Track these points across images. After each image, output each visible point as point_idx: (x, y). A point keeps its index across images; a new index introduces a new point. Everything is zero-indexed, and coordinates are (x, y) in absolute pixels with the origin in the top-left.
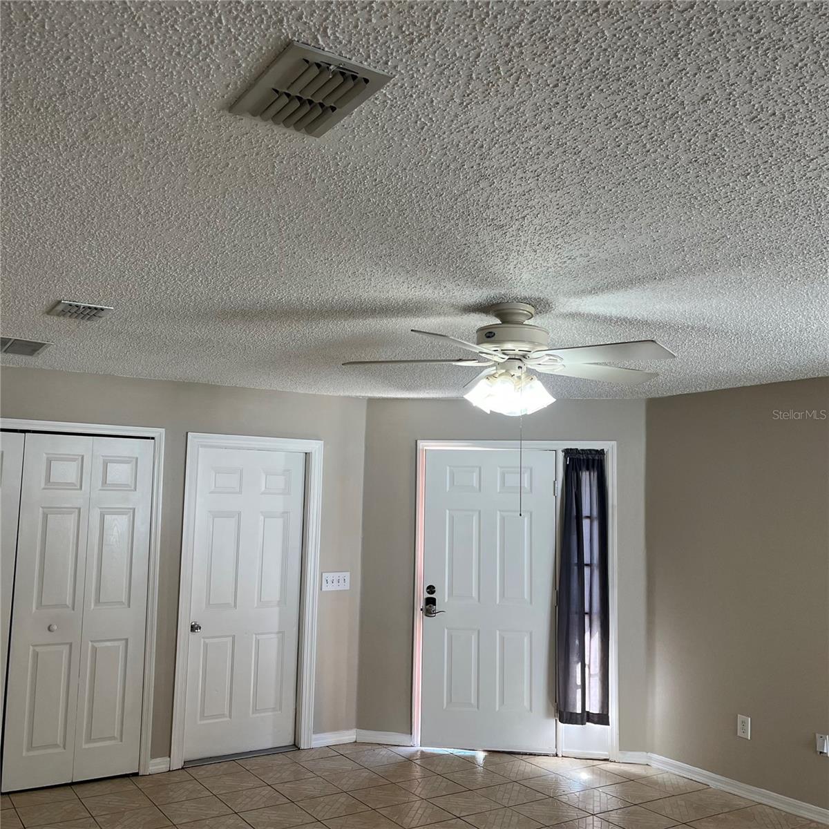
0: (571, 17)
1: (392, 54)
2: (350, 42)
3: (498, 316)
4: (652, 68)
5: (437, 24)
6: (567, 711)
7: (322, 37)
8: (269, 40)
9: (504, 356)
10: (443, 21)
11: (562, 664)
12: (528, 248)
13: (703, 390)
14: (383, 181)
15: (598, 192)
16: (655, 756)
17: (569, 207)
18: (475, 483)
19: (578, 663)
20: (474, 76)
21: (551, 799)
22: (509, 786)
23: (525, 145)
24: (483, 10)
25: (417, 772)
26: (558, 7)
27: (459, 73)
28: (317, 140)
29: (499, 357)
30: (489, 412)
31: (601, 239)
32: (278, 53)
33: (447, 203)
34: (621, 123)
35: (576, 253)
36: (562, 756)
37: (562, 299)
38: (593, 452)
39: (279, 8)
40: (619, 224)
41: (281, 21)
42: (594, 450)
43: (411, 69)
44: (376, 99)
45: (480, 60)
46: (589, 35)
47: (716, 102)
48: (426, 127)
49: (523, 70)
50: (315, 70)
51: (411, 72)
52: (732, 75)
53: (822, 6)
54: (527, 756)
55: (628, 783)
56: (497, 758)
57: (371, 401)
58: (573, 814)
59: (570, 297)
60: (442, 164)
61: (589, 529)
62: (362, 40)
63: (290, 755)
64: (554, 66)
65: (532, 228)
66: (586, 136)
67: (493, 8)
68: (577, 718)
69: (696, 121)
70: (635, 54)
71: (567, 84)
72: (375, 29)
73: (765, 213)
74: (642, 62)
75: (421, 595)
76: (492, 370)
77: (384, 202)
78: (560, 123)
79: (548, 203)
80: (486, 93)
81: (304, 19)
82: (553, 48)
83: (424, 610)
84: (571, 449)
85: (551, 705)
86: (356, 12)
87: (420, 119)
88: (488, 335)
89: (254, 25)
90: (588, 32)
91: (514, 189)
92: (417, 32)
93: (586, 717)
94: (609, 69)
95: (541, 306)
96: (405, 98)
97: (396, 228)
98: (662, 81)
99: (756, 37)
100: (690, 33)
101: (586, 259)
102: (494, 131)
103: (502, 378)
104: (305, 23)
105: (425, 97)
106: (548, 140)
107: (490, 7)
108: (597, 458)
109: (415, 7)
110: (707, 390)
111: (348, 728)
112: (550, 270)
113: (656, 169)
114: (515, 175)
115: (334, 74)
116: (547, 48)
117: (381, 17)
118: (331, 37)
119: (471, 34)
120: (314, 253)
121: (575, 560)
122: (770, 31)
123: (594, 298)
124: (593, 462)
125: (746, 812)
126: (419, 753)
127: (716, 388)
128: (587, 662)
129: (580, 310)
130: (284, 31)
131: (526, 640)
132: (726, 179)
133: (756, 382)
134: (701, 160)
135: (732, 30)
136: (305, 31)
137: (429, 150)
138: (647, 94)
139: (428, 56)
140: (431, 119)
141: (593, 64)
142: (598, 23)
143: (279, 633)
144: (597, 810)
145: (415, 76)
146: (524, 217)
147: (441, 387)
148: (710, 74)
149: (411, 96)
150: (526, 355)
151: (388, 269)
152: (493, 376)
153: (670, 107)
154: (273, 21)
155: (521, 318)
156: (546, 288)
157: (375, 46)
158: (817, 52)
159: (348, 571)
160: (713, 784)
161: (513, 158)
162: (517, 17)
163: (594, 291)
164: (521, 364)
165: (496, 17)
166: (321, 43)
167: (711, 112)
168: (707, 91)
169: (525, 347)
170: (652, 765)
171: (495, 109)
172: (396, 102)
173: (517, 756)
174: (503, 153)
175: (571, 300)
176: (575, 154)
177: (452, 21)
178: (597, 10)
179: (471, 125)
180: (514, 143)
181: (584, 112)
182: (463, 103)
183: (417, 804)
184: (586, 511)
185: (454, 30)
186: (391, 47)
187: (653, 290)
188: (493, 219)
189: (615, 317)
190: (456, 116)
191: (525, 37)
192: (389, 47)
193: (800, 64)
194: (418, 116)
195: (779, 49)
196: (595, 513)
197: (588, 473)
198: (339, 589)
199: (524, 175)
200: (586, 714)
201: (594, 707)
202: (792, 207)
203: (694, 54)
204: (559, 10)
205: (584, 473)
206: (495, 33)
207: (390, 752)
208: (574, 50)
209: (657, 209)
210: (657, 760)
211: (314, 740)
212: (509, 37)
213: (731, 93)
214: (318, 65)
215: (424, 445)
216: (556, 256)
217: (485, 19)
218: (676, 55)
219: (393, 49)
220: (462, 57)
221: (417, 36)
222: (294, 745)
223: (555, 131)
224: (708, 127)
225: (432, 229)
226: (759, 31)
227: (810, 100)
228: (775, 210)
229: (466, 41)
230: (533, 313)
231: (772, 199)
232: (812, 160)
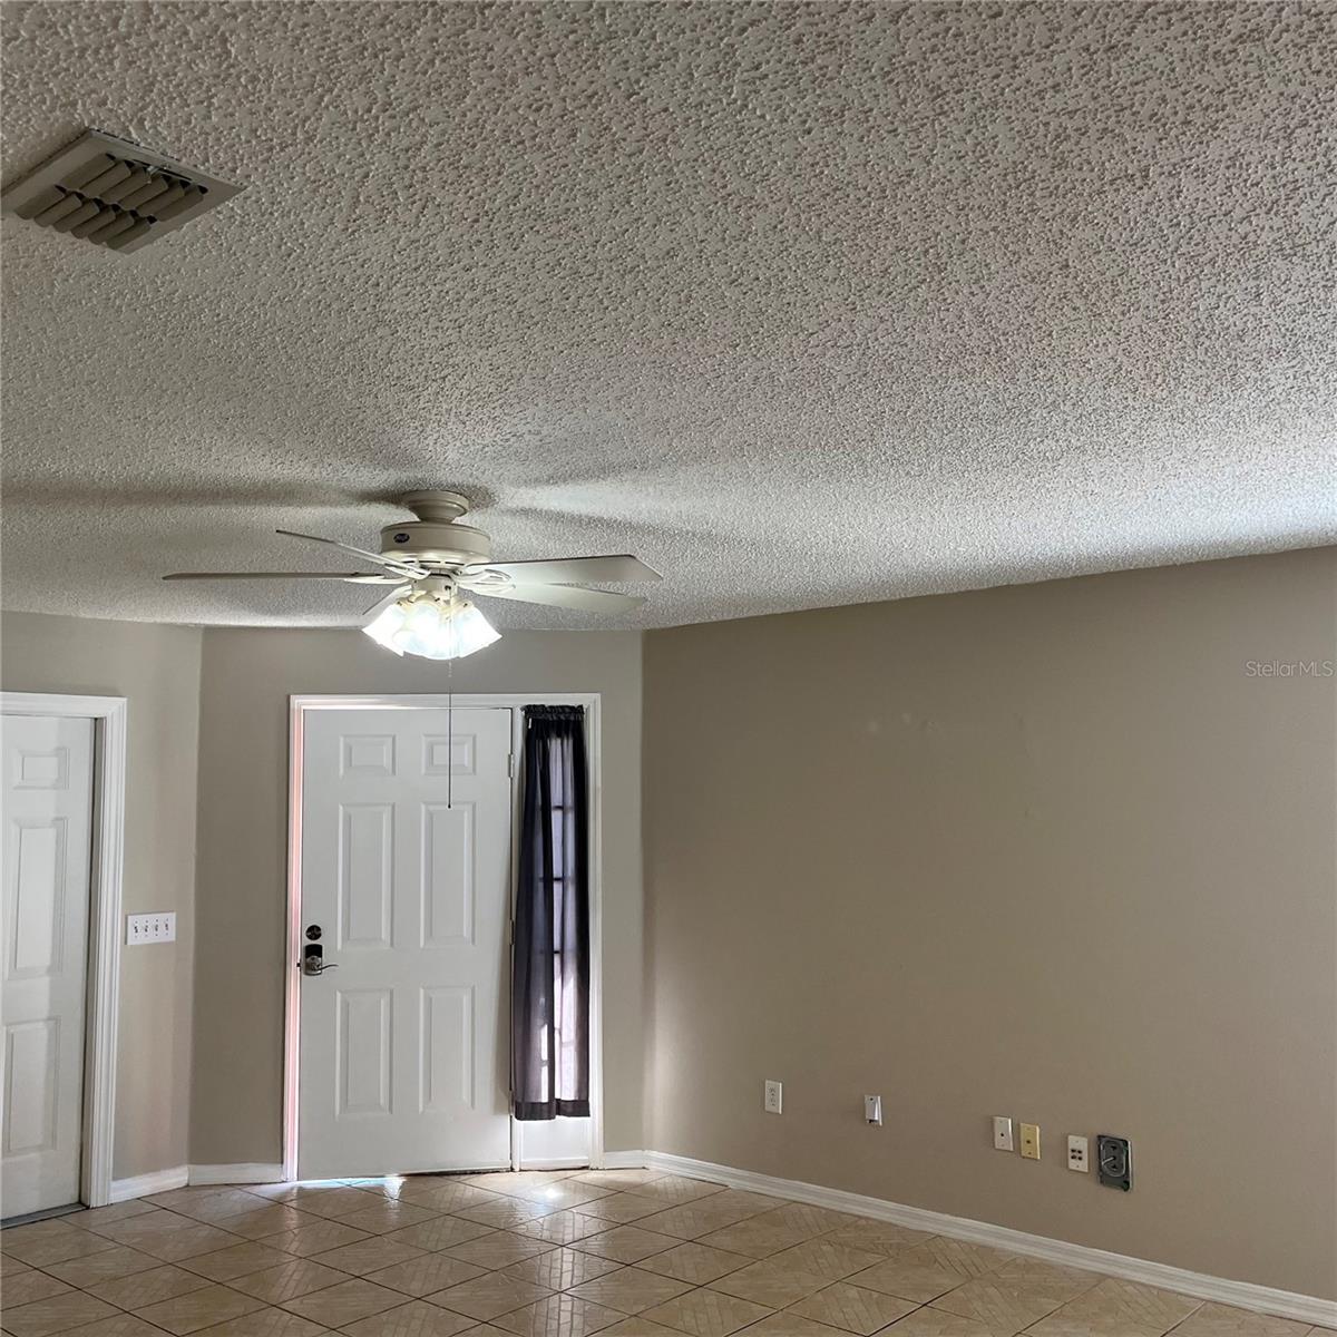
0: (489, 145)
1: (242, 160)
2: (179, 139)
3: (414, 509)
4: (600, 213)
5: (307, 132)
6: (526, 1100)
7: (134, 128)
8: (52, 124)
9: (422, 571)
10: (316, 130)
11: (520, 1030)
12: (453, 419)
13: (720, 619)
14: (231, 317)
15: (546, 353)
16: (654, 1154)
17: (507, 369)
18: (386, 761)
19: (543, 1026)
20: (361, 198)
21: (500, 1233)
22: (438, 1222)
23: (439, 288)
24: (370, 124)
25: (292, 1219)
26: (471, 132)
27: (340, 193)
28: (126, 256)
29: (414, 573)
30: (402, 655)
31: (556, 413)
32: (66, 141)
33: (330, 353)
34: (567, 272)
35: (522, 429)
36: (521, 1170)
37: (509, 490)
38: (567, 710)
39: (71, 88)
40: (577, 395)
41: (74, 104)
42: (567, 707)
43: (271, 182)
44: (219, 213)
45: (369, 182)
46: (514, 168)
47: (686, 259)
48: (294, 254)
49: (429, 198)
50: (125, 171)
51: (271, 185)
52: (700, 230)
53: (795, 166)
54: (467, 1177)
55: (614, 1196)
56: (420, 1184)
57: (210, 631)
58: (533, 1248)
59: (519, 487)
60: (320, 301)
61: (561, 826)
62: (196, 139)
63: (72, 1219)
64: (471, 198)
65: (457, 393)
66: (522, 283)
67: (383, 123)
68: (541, 1110)
69: (663, 278)
70: (575, 196)
71: (491, 220)
72: (217, 129)
73: (765, 393)
74: (586, 206)
75: (297, 941)
76: (405, 591)
77: (231, 346)
78: (485, 266)
79: (478, 363)
80: (381, 220)
81: (109, 106)
82: (468, 177)
83: (303, 965)
84: (535, 706)
85: (502, 1094)
86: (188, 106)
87: (286, 243)
88: (399, 538)
89: (31, 105)
90: (514, 164)
91: (427, 341)
92: (278, 138)
93: (557, 1108)
94: (544, 208)
95: (479, 498)
96: (263, 215)
97: (251, 381)
98: (614, 228)
99: (724, 192)
100: (642, 180)
101: (538, 437)
102: (394, 267)
103: (421, 602)
104: (111, 110)
105: (292, 217)
106: (471, 284)
107: (380, 122)
108: (572, 718)
109: (275, 110)
110: (726, 618)
111: (175, 1164)
112: (486, 449)
113: (620, 330)
114: (427, 323)
115: (154, 178)
116: (461, 176)
117: (225, 116)
118: (151, 132)
119: (355, 149)
120: (116, 408)
121: (540, 873)
122: (739, 186)
123: (553, 491)
124: (569, 723)
125: (774, 1215)
126: (295, 1191)
127: (737, 616)
128: (557, 1025)
129: (535, 504)
130: (77, 116)
131: (466, 999)
132: (711, 349)
133: (788, 609)
134: (676, 325)
135: (692, 182)
136: (109, 120)
137: (299, 283)
138: (597, 242)
139: (294, 168)
140: (302, 244)
141: (523, 202)
142: (526, 157)
143: (49, 1019)
144: (569, 1238)
145: (277, 190)
146: (444, 378)
147: (329, 610)
148: (674, 227)
149: (271, 214)
150: (457, 569)
151: (238, 436)
152: (407, 599)
153: (629, 259)
154: (60, 103)
155: (447, 515)
156: (483, 473)
157: (216, 148)
158: (798, 215)
159: (172, 911)
160: (732, 1183)
161: (422, 301)
162: (417, 137)
163: (552, 480)
164: (449, 583)
165: (388, 134)
166: (134, 135)
167: (681, 269)
168: (672, 245)
169: (456, 558)
170: (650, 1167)
171: (393, 241)
172: (250, 220)
173: (452, 1177)
174: (407, 295)
175: (521, 491)
176: (509, 303)
177: (328, 131)
178: (522, 142)
179: (361, 257)
180: (423, 284)
181: (516, 255)
182: (347, 229)
183: (293, 1266)
184: (556, 799)
185: (330, 142)
186: (241, 152)
187: (634, 481)
188: (398, 378)
189: (586, 516)
190: (338, 243)
191: (430, 161)
192: (238, 152)
193: (779, 227)
194: (283, 239)
195: (751, 207)
196: (570, 801)
197: (559, 741)
198: (157, 940)
199: (440, 324)
200: (555, 1102)
201: (566, 1091)
202: (798, 387)
203: (651, 204)
204: (473, 136)
205: (553, 742)
206: (388, 152)
207: (245, 1195)
208: (497, 183)
209: (627, 379)
210: (658, 1160)
211: (115, 1190)
212: (409, 159)
213: (701, 251)
214: (130, 164)
215: (301, 703)
216: (494, 432)
217: (373, 135)
218: (628, 202)
219: (243, 155)
220: (343, 175)
221: (278, 144)
222: (80, 1202)
223: (481, 275)
224: (679, 287)
225: (308, 385)
226: (725, 187)
227: (798, 267)
228: (777, 390)
229: (348, 157)
230: (466, 506)
231: (771, 376)
232: (812, 334)
